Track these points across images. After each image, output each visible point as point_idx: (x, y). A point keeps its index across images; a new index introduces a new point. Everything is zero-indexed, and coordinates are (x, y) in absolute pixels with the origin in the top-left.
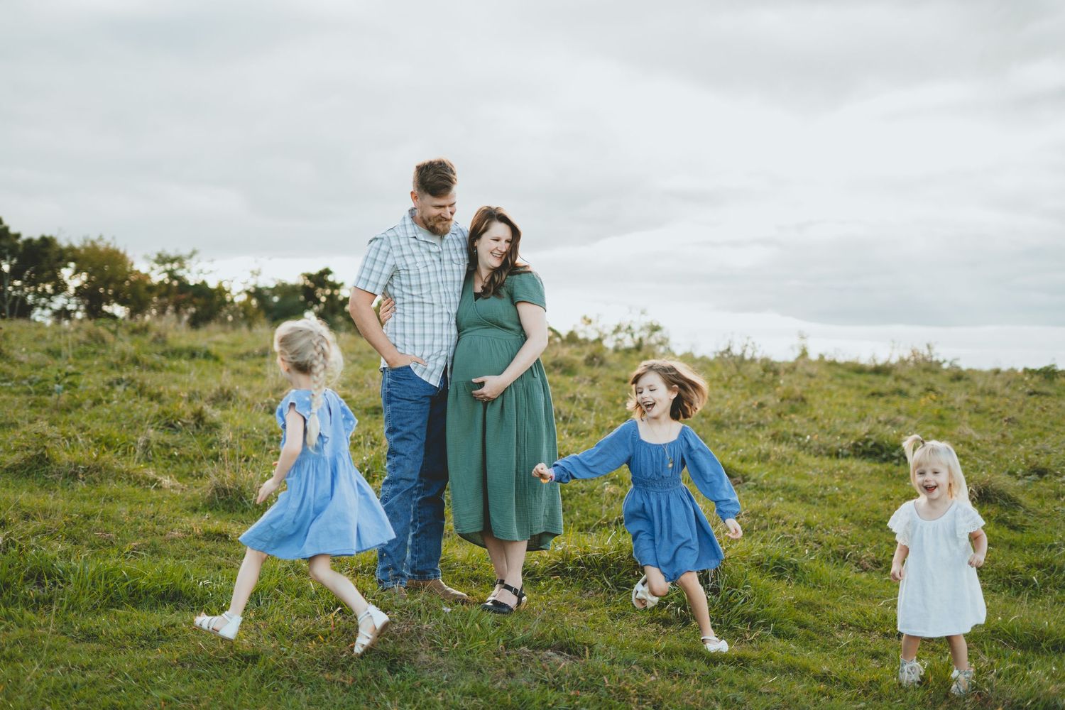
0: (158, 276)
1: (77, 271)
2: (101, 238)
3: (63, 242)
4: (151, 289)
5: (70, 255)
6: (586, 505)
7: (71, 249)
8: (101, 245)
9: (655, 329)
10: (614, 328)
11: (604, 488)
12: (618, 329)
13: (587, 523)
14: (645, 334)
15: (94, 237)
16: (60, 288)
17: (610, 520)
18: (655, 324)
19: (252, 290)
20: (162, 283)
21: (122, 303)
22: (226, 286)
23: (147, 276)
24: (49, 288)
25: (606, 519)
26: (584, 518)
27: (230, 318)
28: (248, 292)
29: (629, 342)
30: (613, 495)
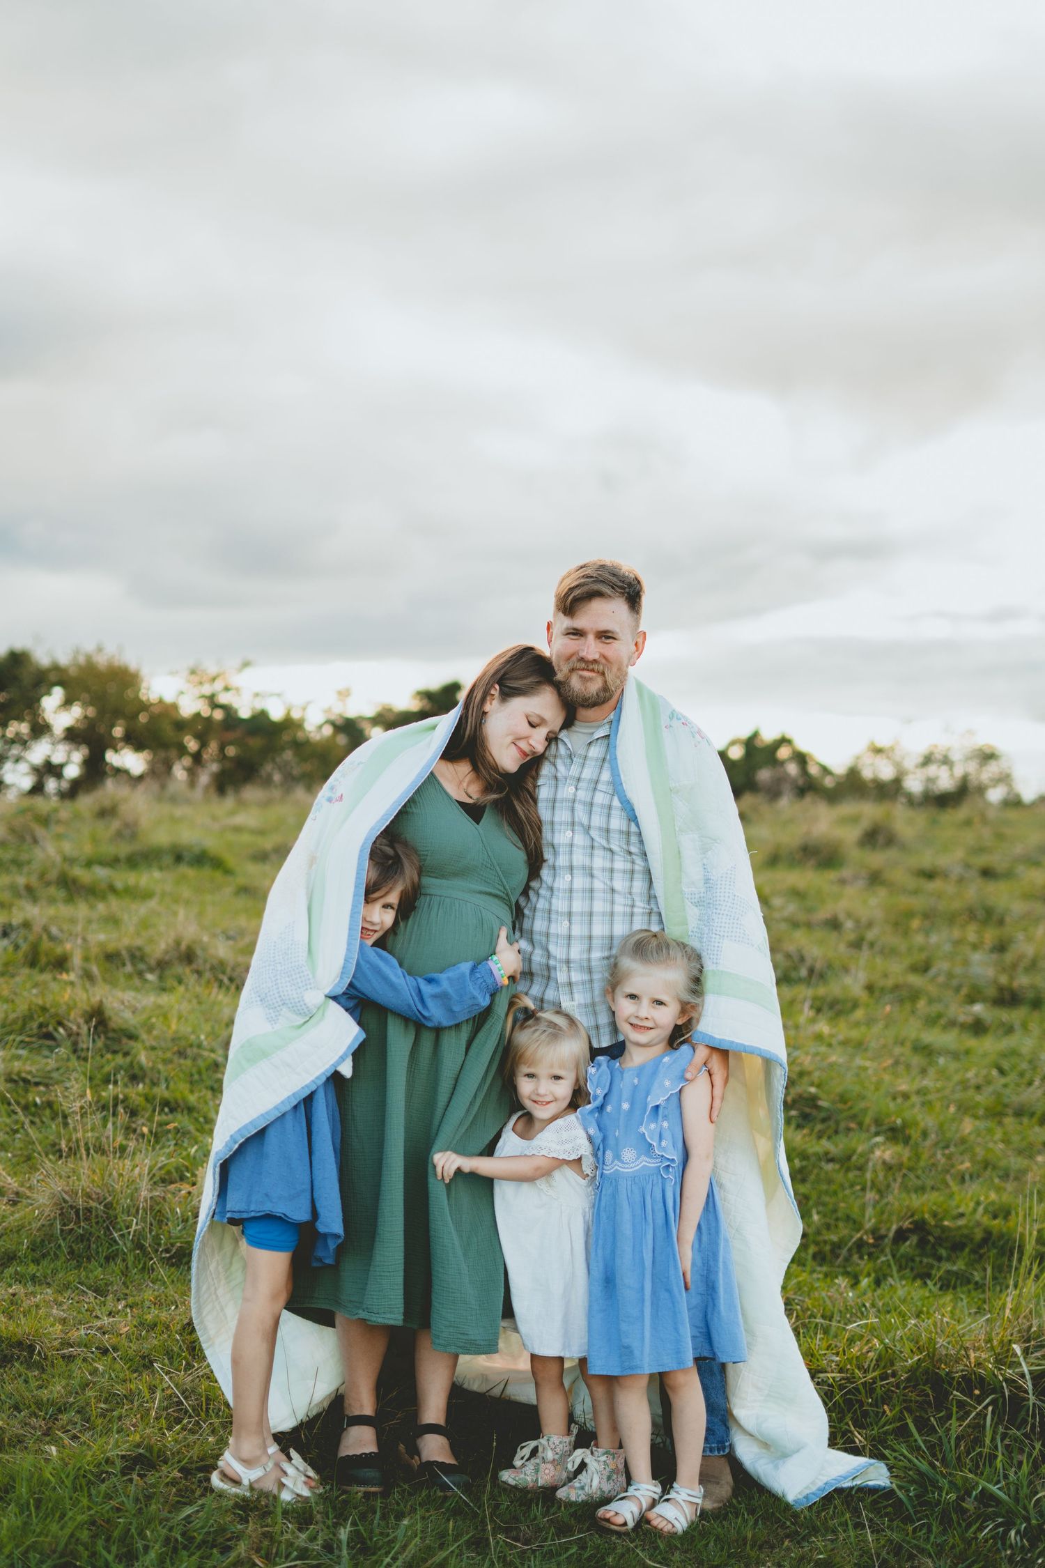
0: (190, 706)
1: (68, 703)
2: (100, 649)
3: (42, 658)
4: (181, 725)
5: (53, 677)
6: (835, 1193)
7: (56, 668)
8: (101, 661)
9: (987, 756)
10: (920, 760)
11: (871, 1151)
12: (927, 760)
13: (834, 1238)
14: (972, 767)
15: (89, 647)
16: (40, 730)
17: (883, 1232)
18: (988, 751)
19: (339, 722)
20: (198, 715)
21: (138, 746)
22: (296, 715)
23: (174, 707)
24: (24, 728)
25: (874, 1231)
26: (828, 1227)
27: (277, 777)
28: (333, 724)
29: (945, 781)
30: (888, 1167)
